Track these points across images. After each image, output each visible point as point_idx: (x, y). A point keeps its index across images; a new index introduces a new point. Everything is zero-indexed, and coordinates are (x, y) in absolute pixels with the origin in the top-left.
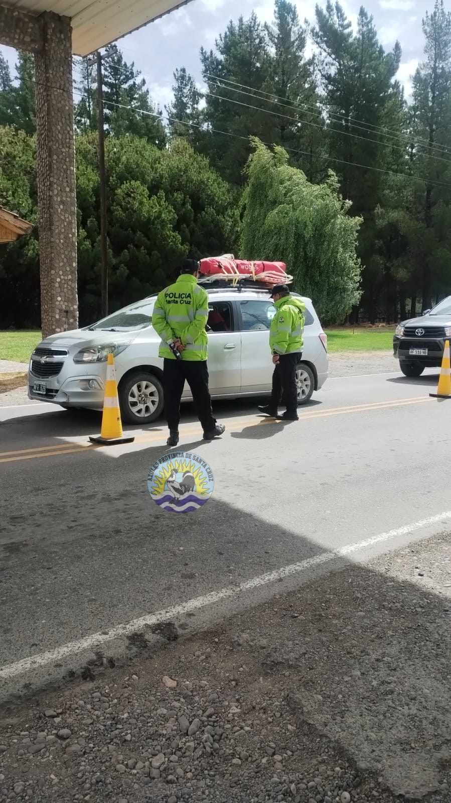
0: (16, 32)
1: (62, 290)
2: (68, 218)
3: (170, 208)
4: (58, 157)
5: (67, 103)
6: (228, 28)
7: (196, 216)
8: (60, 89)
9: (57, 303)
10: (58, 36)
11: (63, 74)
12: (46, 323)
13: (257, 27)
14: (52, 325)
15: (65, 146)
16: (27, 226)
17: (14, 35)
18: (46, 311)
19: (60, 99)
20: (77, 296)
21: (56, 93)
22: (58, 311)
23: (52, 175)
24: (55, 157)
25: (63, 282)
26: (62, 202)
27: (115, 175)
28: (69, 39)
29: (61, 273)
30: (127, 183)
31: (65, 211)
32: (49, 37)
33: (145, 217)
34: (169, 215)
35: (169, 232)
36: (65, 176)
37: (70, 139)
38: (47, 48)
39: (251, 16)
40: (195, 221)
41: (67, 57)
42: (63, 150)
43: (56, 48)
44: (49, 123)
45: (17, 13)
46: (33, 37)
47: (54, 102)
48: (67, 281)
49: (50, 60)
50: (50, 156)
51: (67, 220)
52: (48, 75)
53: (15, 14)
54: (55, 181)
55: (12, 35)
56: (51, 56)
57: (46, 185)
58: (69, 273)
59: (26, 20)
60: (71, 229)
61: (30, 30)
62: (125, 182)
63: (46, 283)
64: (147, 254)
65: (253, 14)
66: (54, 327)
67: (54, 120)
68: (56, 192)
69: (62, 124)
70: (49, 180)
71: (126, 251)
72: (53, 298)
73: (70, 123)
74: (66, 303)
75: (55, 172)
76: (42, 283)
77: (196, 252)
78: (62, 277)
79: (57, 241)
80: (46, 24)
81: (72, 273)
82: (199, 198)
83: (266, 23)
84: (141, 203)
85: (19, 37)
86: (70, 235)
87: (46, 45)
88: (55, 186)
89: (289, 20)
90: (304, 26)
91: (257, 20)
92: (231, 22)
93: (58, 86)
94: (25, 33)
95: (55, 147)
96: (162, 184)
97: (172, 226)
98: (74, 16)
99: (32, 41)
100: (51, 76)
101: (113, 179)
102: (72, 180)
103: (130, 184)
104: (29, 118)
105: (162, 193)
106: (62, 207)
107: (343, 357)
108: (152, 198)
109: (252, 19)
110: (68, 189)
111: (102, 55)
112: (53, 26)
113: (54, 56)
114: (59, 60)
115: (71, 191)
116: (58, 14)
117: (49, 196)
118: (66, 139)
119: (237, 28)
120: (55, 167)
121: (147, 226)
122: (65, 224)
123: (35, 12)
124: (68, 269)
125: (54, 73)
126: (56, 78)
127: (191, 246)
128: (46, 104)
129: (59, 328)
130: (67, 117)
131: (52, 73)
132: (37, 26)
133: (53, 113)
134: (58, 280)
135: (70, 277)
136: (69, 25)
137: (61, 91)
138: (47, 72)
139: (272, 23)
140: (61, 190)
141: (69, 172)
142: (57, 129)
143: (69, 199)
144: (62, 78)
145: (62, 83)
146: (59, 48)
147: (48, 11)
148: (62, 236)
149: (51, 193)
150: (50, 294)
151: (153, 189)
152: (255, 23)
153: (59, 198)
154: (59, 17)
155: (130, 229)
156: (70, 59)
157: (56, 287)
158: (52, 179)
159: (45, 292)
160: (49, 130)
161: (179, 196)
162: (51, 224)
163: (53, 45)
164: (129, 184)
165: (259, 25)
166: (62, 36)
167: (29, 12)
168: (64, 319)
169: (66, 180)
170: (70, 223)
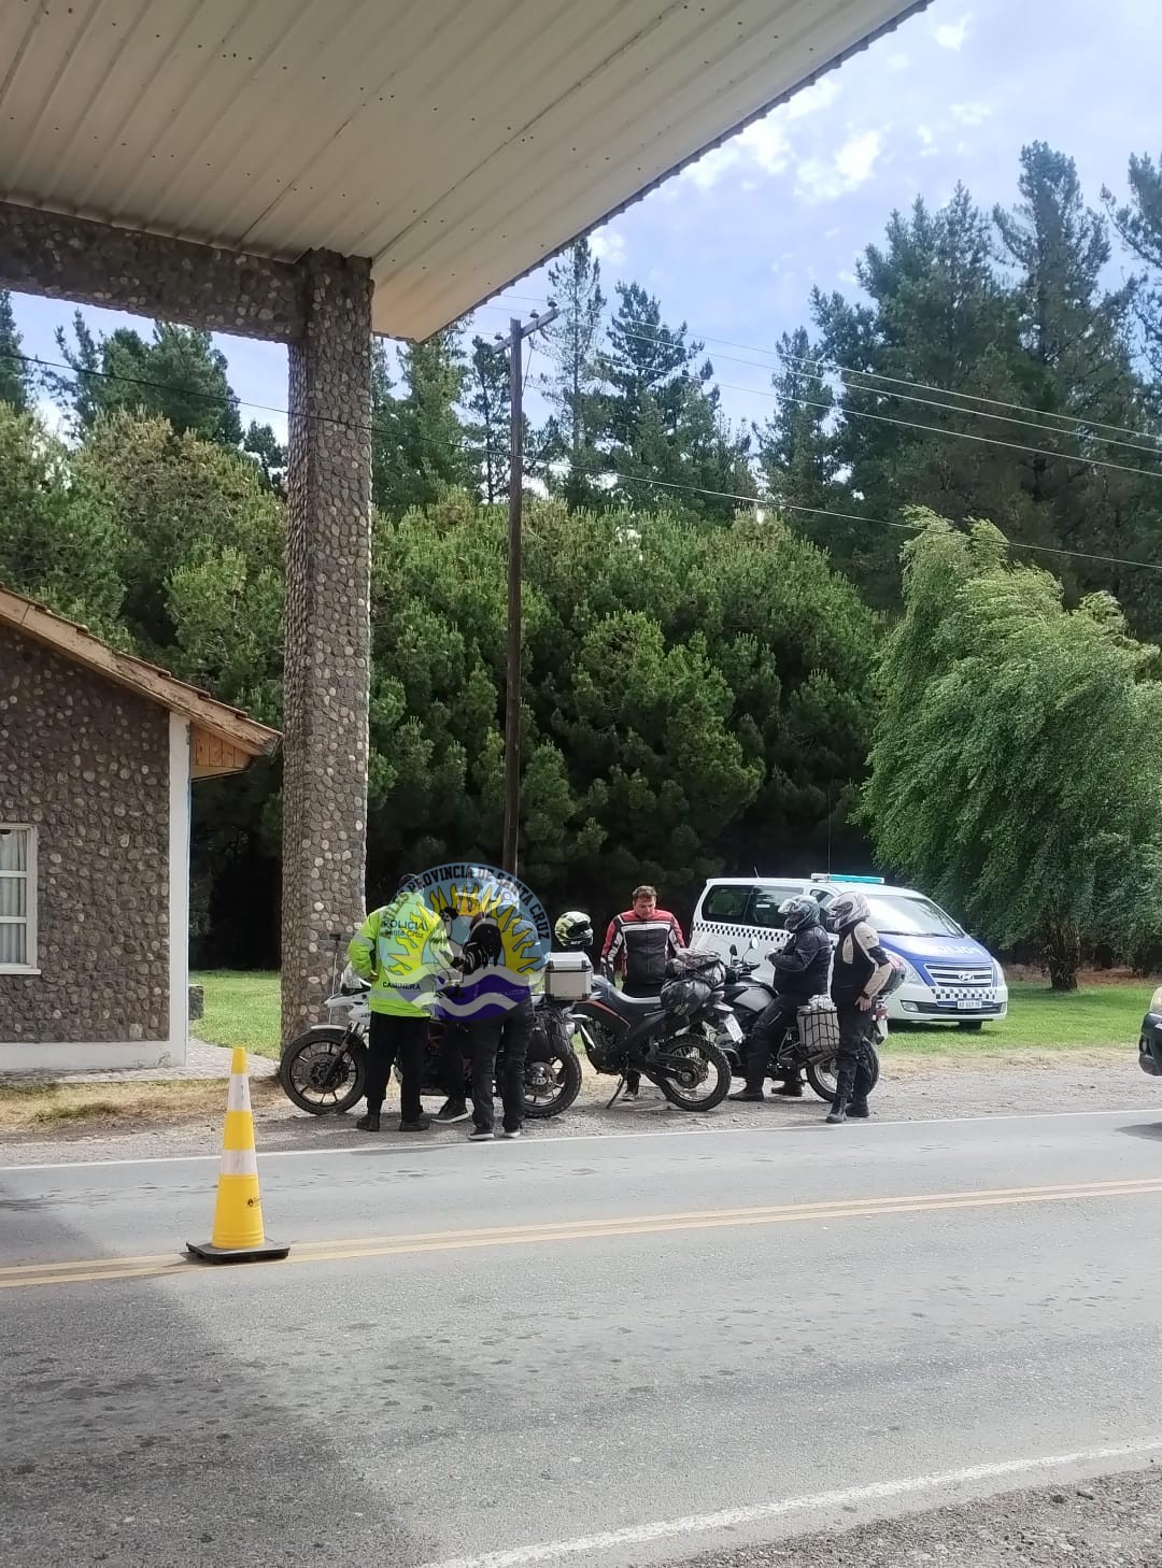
0: (239, 303)
1: (327, 885)
2: (348, 716)
3: (716, 674)
4: (329, 578)
5: (355, 453)
6: (887, 229)
7: (785, 693)
8: (339, 422)
9: (314, 916)
10: (340, 303)
11: (349, 387)
12: (289, 962)
13: (969, 220)
14: (301, 967)
15: (346, 551)
16: (266, 736)
17: (236, 307)
18: (291, 936)
19: (338, 445)
20: (364, 899)
21: (329, 433)
22: (314, 936)
23: (311, 618)
24: (322, 578)
25: (331, 866)
26: (335, 681)
27: (586, 601)
28: (366, 309)
29: (326, 845)
30: (612, 617)
31: (340, 701)
32: (316, 307)
33: (651, 699)
34: (714, 691)
35: (711, 732)
36: (344, 621)
37: (359, 535)
38: (311, 333)
39: (953, 195)
40: (785, 705)
41: (358, 349)
42: (342, 560)
43: (334, 332)
44: (311, 501)
45: (243, 259)
46: (279, 311)
47: (325, 454)
48: (339, 866)
49: (318, 359)
50: (310, 577)
51: (345, 721)
52: (311, 394)
53: (238, 262)
54: (320, 632)
55: (231, 310)
56: (320, 350)
57: (300, 642)
58: (345, 845)
59: (266, 272)
60: (355, 741)
61: (273, 295)
62: (608, 614)
63: (292, 869)
64: (647, 788)
65: (960, 189)
66: (304, 973)
67: (322, 494)
68: (320, 658)
69: (342, 501)
70: (306, 631)
71: (599, 781)
72: (304, 905)
73: (361, 498)
74: (336, 918)
75: (321, 611)
76: (285, 870)
77: (784, 781)
78: (329, 855)
79: (320, 771)
80: (310, 277)
81: (353, 845)
82: (798, 650)
83: (996, 211)
84: (643, 664)
85: (247, 311)
86: (352, 757)
87: (310, 325)
88: (319, 644)
89: (1059, 198)
90: (1099, 208)
91: (970, 203)
92: (895, 215)
93: (335, 418)
94: (262, 303)
95: (321, 556)
96: (706, 617)
97: (722, 719)
98: (377, 255)
99: (277, 318)
100: (320, 395)
101: (582, 609)
102: (362, 630)
103: (621, 619)
104: (423, 472)
105: (700, 639)
106: (333, 691)
107: (1094, 1061)
108: (673, 652)
109: (957, 204)
110: (349, 651)
111: (522, 326)
112: (328, 281)
113: (328, 350)
114: (338, 358)
115: (357, 654)
116: (340, 255)
117: (306, 666)
118: (350, 534)
119: (911, 229)
120: (321, 600)
121: (656, 720)
122: (341, 731)
123: (286, 252)
124: (343, 835)
125: (327, 388)
126: (331, 399)
127: (769, 766)
128: (306, 460)
129: (315, 975)
130: (355, 486)
131: (322, 390)
132: (289, 283)
133: (321, 478)
134: (319, 861)
135: (347, 855)
136: (366, 276)
137: (342, 428)
138: (310, 386)
139: (1015, 209)
140: (332, 653)
141: (353, 611)
142: (330, 514)
143: (350, 674)
144: (346, 398)
145: (346, 409)
146: (340, 330)
147: (316, 248)
148: (331, 760)
149: (309, 661)
150: (298, 895)
151: (678, 630)
152: (964, 214)
153: (327, 671)
154: (343, 260)
155: (613, 727)
156: (365, 354)
157: (313, 879)
158: (311, 629)
159: (289, 889)
160: (311, 518)
161: (745, 646)
162: (307, 732)
163: (327, 324)
164: (616, 619)
165: (974, 216)
166: (349, 304)
167: (275, 254)
168: (329, 954)
169: (346, 628)
170: (351, 730)
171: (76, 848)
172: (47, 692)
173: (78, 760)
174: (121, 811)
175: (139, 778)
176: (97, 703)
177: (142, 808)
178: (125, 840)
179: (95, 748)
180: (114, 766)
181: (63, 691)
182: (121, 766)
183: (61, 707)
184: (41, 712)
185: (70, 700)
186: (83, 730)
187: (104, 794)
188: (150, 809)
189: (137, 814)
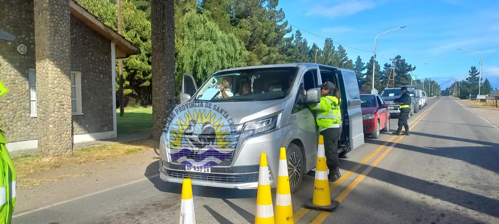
2: (172, 45)
23: (164, 20)
24: (166, 10)
26: (169, 36)
31: (170, 41)
42: (170, 6)
50: (163, 9)
54: (166, 24)
68: (166, 30)
70: (163, 23)
75: (166, 18)
86: (173, 56)
88: (166, 27)
95: (166, 4)
106: (169, 39)
110: (172, 29)
117: (163, 32)
120: (166, 16)
122: (171, 49)
129: (167, 110)
141: (172, 19)
148: (169, 56)
153: (168, 34)
162: (164, 49)
168: (170, 105)
171: (90, 78)
172: (82, 34)
173: (90, 54)
174: (101, 68)
175: (104, 59)
176: (94, 38)
177: (106, 67)
178: (102, 76)
179: (94, 50)
180: (99, 56)
181: (86, 34)
182: (100, 56)
183: (86, 39)
184: (81, 40)
185: (88, 37)
186: (91, 45)
187: (97, 63)
188: (107, 68)
189: (104, 69)
